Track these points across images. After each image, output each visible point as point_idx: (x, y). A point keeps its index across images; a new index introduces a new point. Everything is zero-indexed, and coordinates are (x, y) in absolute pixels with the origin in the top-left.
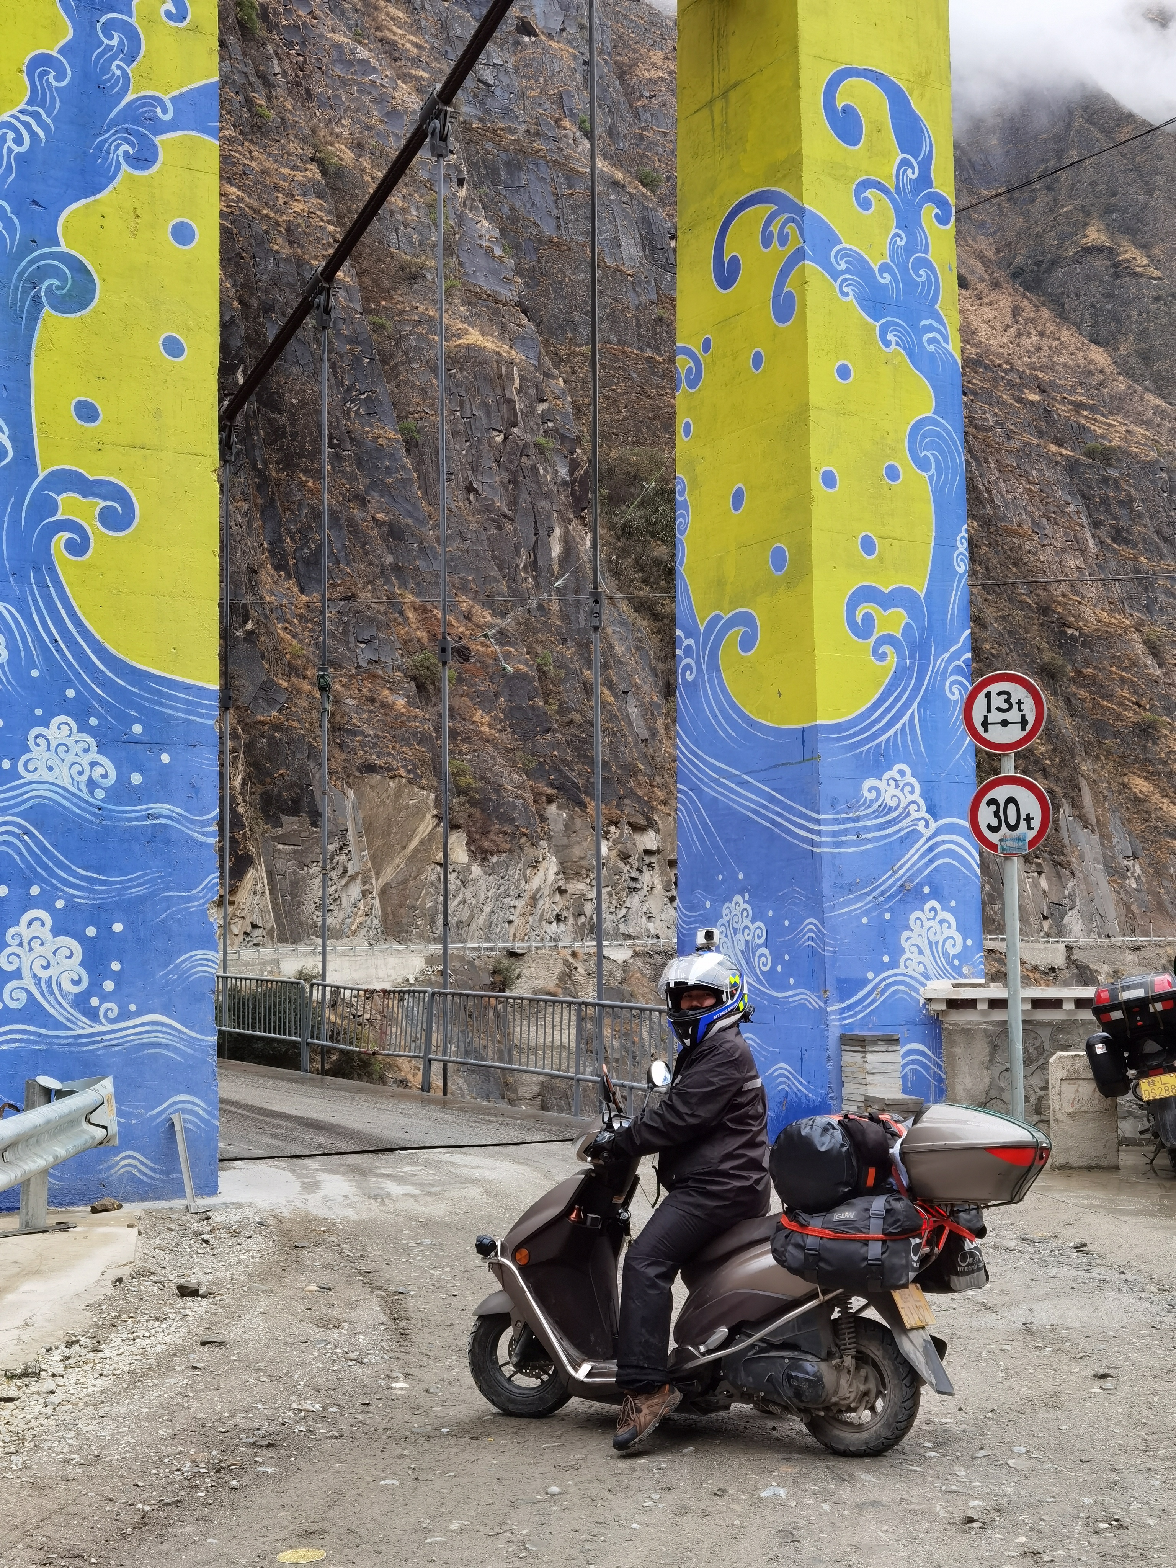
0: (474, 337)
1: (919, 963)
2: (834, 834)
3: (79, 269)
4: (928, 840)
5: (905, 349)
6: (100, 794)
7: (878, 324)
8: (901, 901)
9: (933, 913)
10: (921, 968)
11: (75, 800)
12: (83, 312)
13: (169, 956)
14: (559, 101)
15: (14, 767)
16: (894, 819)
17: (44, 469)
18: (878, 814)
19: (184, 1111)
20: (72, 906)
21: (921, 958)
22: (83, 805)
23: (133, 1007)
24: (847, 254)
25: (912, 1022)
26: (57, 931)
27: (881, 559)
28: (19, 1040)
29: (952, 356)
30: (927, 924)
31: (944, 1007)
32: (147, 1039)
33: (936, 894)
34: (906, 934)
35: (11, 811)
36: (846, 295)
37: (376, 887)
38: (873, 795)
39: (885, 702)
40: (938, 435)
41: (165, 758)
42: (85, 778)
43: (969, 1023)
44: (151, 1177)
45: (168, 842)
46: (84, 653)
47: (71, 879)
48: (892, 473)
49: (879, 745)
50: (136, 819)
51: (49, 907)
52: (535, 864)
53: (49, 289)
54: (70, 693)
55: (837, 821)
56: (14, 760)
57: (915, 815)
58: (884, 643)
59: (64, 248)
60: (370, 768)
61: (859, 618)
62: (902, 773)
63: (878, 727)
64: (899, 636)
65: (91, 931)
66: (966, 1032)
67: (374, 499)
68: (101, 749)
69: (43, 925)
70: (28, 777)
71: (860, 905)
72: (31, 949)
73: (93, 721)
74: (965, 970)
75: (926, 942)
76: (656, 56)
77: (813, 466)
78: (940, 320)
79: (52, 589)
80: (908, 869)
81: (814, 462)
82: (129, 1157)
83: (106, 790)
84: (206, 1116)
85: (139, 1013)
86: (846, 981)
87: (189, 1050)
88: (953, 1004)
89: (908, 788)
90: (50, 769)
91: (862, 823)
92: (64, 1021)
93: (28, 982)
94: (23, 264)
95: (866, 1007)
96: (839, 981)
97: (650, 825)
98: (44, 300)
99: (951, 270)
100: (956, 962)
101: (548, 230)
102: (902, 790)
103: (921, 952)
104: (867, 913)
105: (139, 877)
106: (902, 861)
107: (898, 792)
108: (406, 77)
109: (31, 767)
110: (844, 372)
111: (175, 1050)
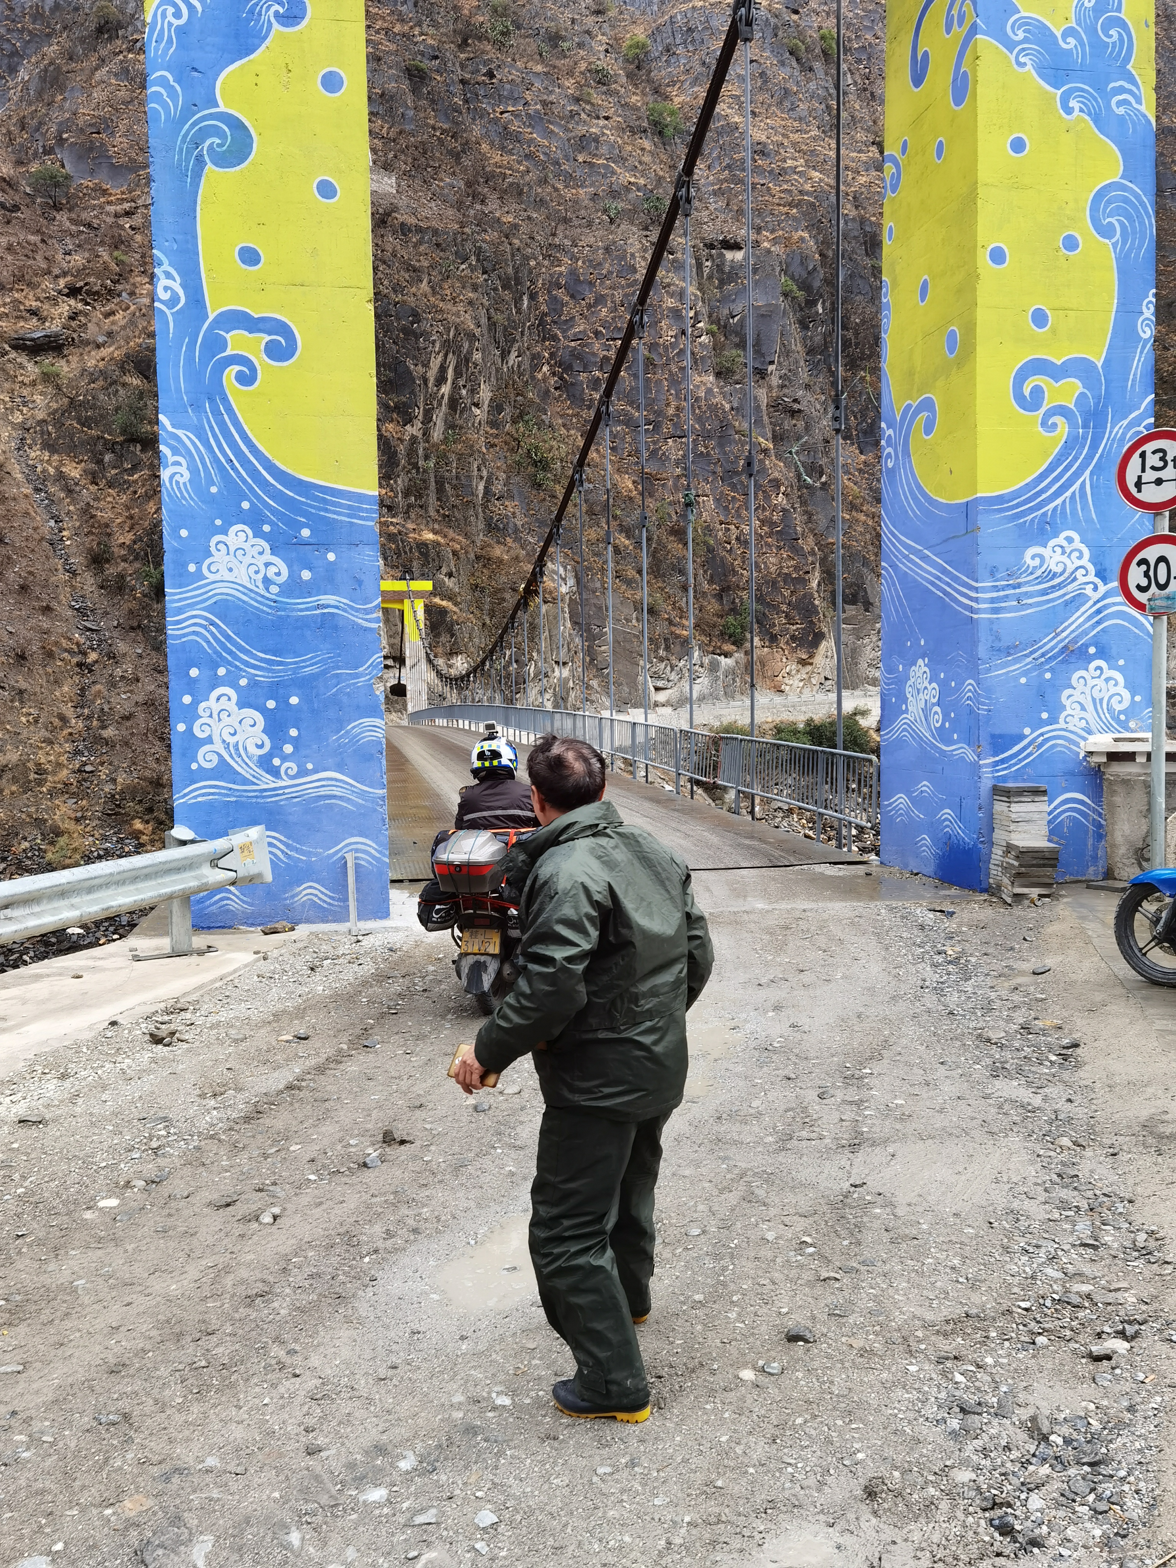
1: (1081, 719)
2: (992, 600)
3: (237, 125)
4: (1095, 603)
5: (1089, 114)
6: (274, 589)
7: (1059, 92)
8: (1062, 662)
9: (1098, 672)
10: (1083, 724)
11: (253, 595)
12: (242, 166)
13: (340, 724)
15: (199, 569)
16: (1059, 584)
17: (213, 311)
18: (1040, 580)
19: (357, 851)
20: (254, 684)
21: (1083, 714)
22: (259, 599)
23: (310, 766)
24: (1025, 23)
25: (1071, 774)
26: (241, 705)
27: (1054, 331)
28: (212, 794)
29: (1144, 116)
30: (1091, 683)
31: (1104, 760)
32: (323, 792)
33: (1102, 653)
34: (1067, 692)
35: (198, 607)
36: (1022, 65)
38: (1037, 561)
39: (1053, 471)
40: (1126, 200)
41: (331, 556)
42: (260, 576)
43: (1130, 774)
44: (329, 904)
45: (336, 628)
46: (256, 470)
47: (252, 661)
48: (1071, 243)
49: (1045, 514)
50: (307, 609)
51: (234, 685)
53: (211, 147)
54: (246, 505)
55: (996, 589)
56: (199, 563)
57: (1081, 580)
58: (1054, 414)
59: (222, 108)
61: (1027, 391)
62: (1070, 540)
63: (1044, 496)
64: (1072, 406)
65: (271, 704)
66: (1126, 782)
68: (274, 551)
69: (229, 699)
70: (212, 577)
71: (1018, 666)
72: (220, 720)
73: (266, 528)
74: (1132, 724)
75: (1089, 698)
77: (979, 244)
78: (1134, 82)
79: (226, 416)
80: (1073, 631)
81: (980, 241)
82: (310, 887)
83: (279, 586)
84: (378, 855)
85: (315, 771)
86: (1001, 736)
87: (360, 801)
88: (1114, 757)
89: (1077, 554)
90: (231, 570)
91: (1023, 589)
92: (251, 778)
93: (218, 747)
94: (187, 127)
95: (1021, 761)
96: (993, 736)
98: (206, 158)
99: (1147, 26)
100: (1122, 717)
102: (1069, 556)
103: (1083, 708)
104: (1025, 674)
105: (312, 658)
106: (1066, 624)
107: (1064, 558)
109: (213, 569)
110: (1018, 145)
111: (348, 800)
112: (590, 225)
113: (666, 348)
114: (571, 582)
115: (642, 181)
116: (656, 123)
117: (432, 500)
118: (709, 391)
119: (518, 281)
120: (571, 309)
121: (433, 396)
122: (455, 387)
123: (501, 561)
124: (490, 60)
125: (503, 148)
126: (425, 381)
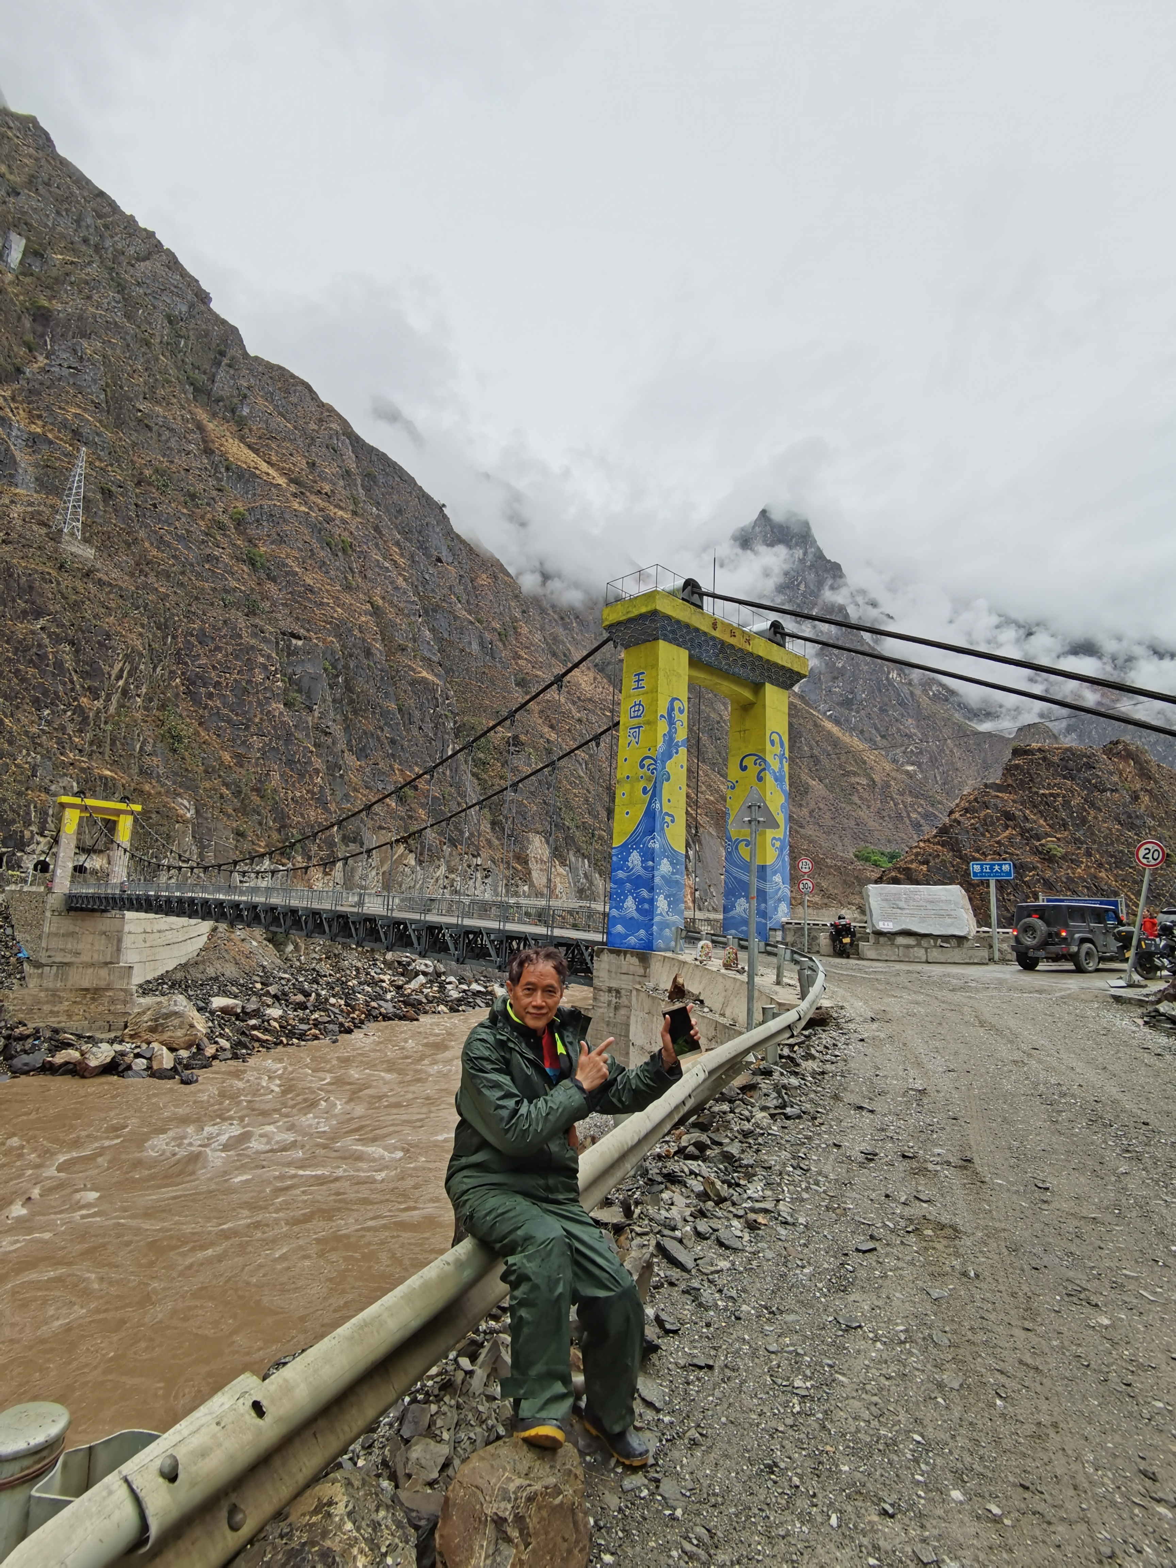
0: (424, 674)
2: (769, 887)
14: (450, 588)
16: (777, 885)
18: (775, 883)
37: (381, 872)
38: (774, 879)
49: (776, 869)
52: (438, 867)
58: (776, 849)
60: (381, 828)
67: (386, 728)
76: (484, 576)
97: (479, 855)
101: (446, 636)
106: (778, 893)
108: (400, 574)
112: (212, 604)
113: (257, 684)
114: (193, 811)
115: (243, 588)
116: (251, 559)
117: (108, 752)
118: (281, 713)
119: (166, 627)
120: (198, 649)
121: (113, 686)
122: (127, 683)
123: (150, 794)
124: (155, 498)
125: (158, 548)
126: (110, 676)
